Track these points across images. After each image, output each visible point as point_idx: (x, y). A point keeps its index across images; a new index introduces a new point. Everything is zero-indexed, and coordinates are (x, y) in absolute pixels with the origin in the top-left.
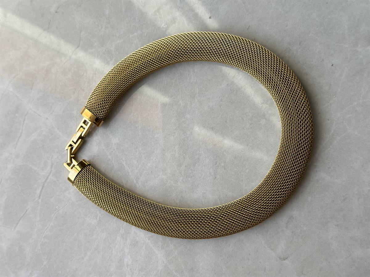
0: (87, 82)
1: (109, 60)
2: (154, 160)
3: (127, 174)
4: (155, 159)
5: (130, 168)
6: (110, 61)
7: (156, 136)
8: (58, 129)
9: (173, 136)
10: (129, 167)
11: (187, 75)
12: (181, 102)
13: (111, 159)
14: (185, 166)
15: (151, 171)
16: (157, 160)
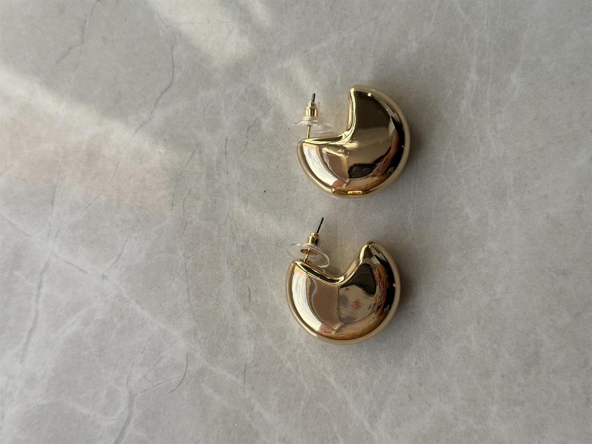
0: (204, 176)
1: (259, 114)
2: (413, 364)
3: (344, 407)
5: (348, 391)
6: (262, 117)
8: (138, 302)
9: (458, 299)
10: (345, 387)
11: (478, 139)
12: (468, 210)
13: (293, 370)
14: (503, 376)
15: (410, 396)
16: (420, 365)
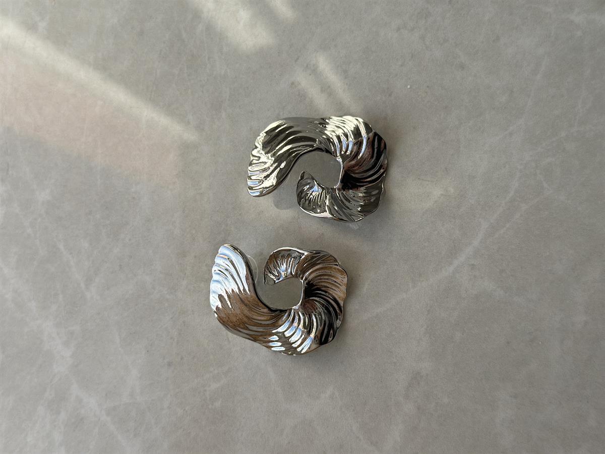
4: (130, 240)
7: (133, 190)
